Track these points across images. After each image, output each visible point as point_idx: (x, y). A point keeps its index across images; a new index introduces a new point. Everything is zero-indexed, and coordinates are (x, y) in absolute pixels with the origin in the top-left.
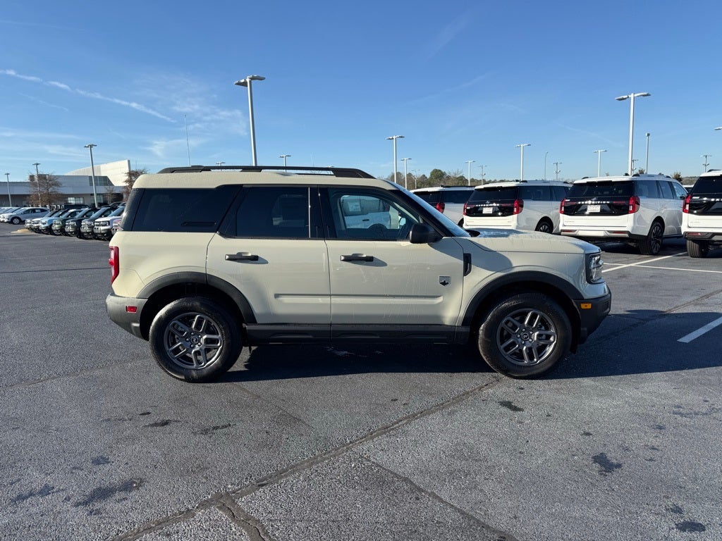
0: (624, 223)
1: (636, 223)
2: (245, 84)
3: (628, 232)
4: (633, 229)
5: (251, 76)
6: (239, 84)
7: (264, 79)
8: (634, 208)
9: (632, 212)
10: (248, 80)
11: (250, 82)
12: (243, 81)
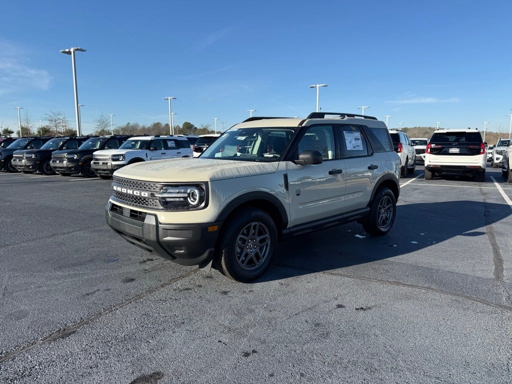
2: (69, 53)
5: (76, 48)
6: (64, 52)
7: (85, 51)
10: (72, 50)
11: (74, 52)
12: (67, 50)
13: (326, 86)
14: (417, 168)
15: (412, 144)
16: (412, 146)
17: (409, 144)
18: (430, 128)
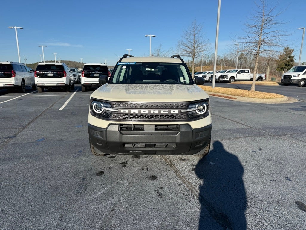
0: (10, 81)
1: (16, 80)
3: (13, 84)
4: (15, 83)
8: (14, 75)
9: (13, 77)
13: (22, 29)
14: (76, 85)
15: (71, 71)
16: (71, 72)
17: (69, 71)
18: (70, 61)
